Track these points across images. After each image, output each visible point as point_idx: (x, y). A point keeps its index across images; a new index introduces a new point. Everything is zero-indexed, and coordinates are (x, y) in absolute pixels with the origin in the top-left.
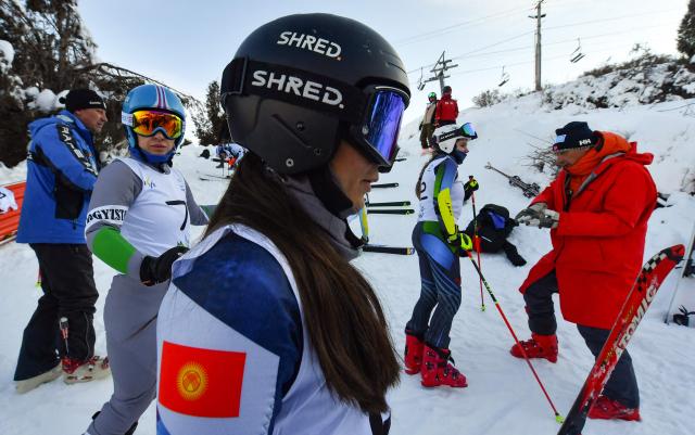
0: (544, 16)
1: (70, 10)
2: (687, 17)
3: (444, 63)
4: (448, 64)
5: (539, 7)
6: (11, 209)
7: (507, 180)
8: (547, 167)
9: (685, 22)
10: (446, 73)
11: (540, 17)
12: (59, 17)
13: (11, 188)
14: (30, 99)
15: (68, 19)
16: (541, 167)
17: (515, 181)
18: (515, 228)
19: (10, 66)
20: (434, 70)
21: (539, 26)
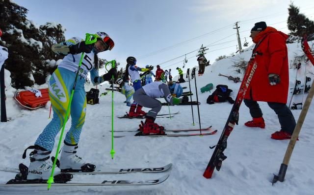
0: (239, 27)
1: (61, 35)
2: (289, 17)
3: (203, 48)
4: (205, 49)
5: (237, 25)
6: (39, 96)
7: (227, 78)
8: (241, 71)
9: (289, 19)
10: (204, 52)
11: (238, 28)
12: (57, 38)
13: (40, 90)
14: (47, 63)
15: (61, 38)
16: (239, 71)
17: (230, 78)
18: (231, 93)
19: (41, 50)
20: (200, 52)
21: (238, 31)
